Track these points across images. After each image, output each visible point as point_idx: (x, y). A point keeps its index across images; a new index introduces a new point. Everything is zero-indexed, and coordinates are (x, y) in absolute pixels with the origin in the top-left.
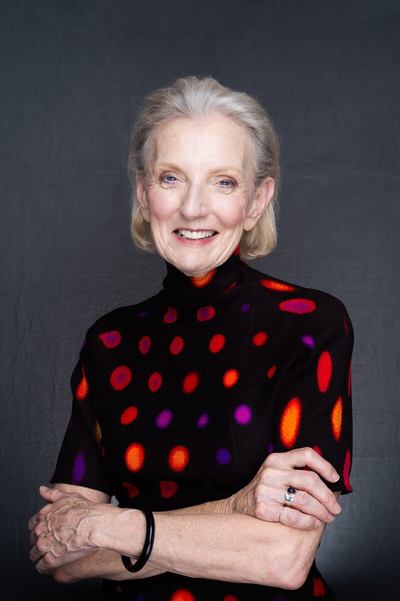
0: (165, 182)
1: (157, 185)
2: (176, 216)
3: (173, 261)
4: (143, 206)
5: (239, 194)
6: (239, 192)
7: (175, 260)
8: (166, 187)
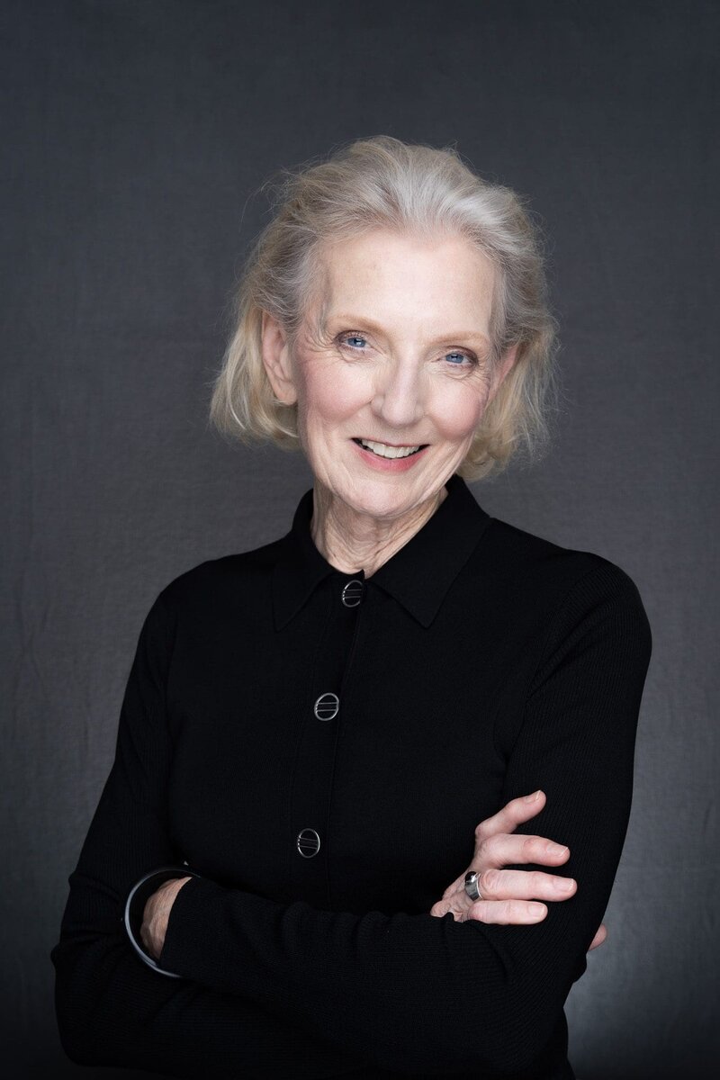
0: (345, 348)
1: (330, 353)
2: (364, 415)
3: (348, 497)
4: (279, 374)
5: (479, 381)
6: (478, 376)
7: (352, 495)
8: (348, 358)
